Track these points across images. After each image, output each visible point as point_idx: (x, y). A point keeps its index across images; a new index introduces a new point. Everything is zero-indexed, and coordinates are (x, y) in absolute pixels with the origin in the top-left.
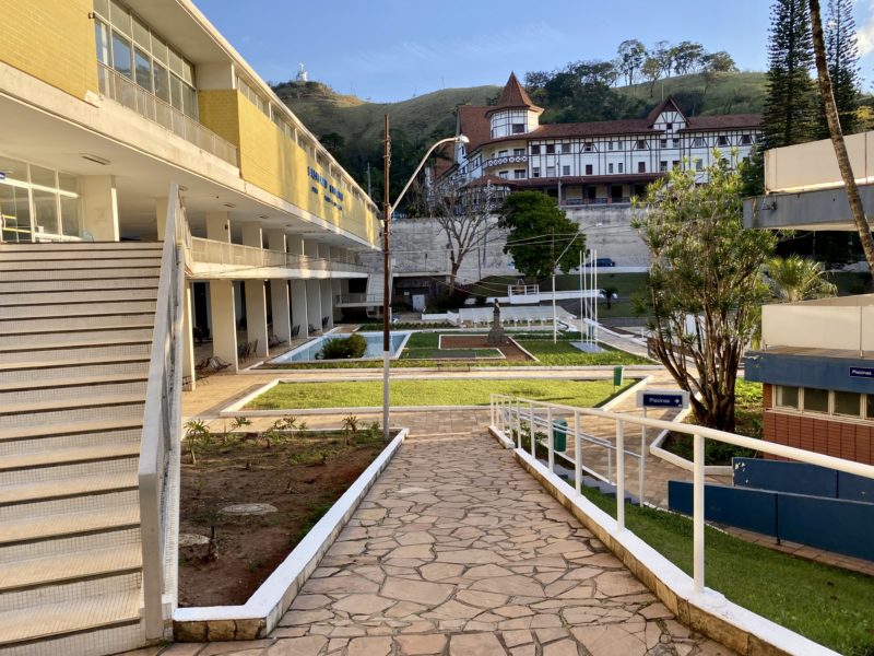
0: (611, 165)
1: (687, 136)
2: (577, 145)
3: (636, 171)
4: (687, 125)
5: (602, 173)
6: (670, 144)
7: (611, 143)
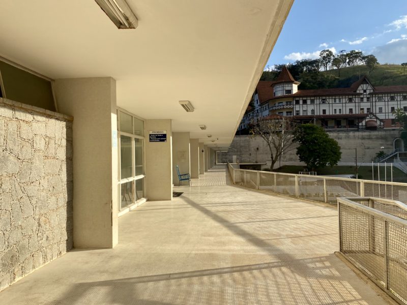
0: (335, 110)
1: (374, 96)
2: (318, 100)
3: (348, 112)
4: (374, 90)
5: (331, 114)
6: (365, 100)
7: (335, 99)
